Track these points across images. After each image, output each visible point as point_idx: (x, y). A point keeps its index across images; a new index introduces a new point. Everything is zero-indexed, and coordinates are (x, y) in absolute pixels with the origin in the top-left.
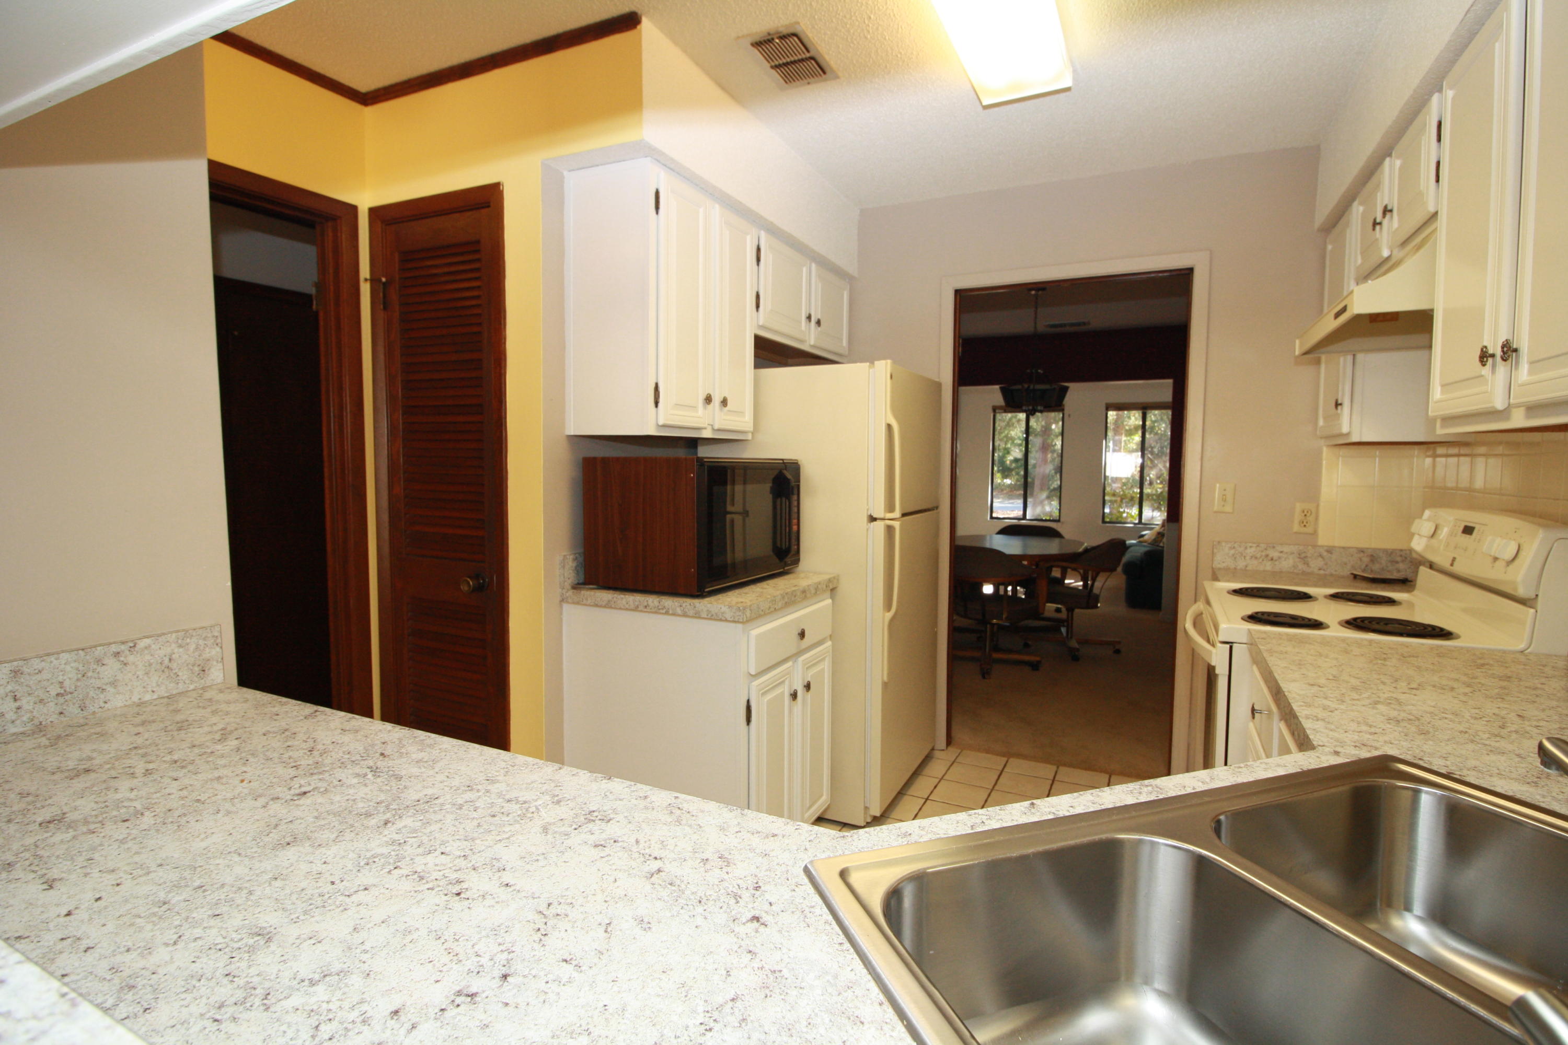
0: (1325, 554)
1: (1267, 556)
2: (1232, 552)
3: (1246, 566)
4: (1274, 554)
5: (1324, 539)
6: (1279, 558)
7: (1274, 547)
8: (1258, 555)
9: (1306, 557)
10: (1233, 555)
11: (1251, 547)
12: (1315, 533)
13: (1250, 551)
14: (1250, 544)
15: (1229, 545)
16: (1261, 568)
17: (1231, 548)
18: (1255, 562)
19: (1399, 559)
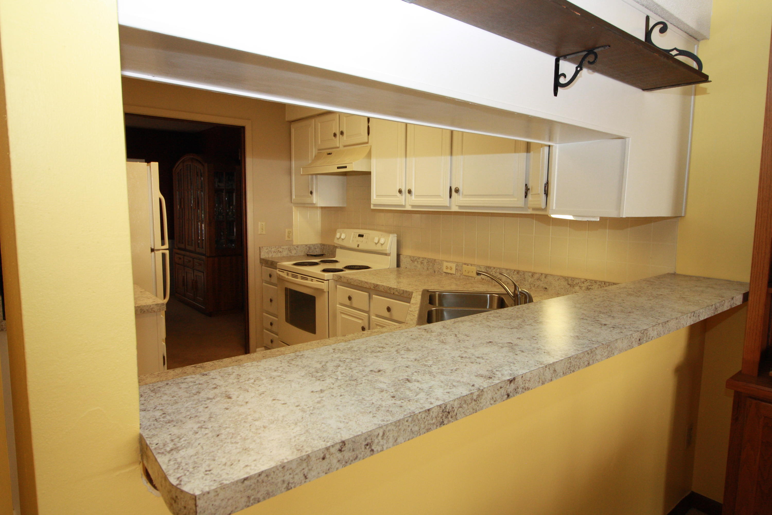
0: (296, 248)
1: (279, 251)
2: (267, 251)
3: (272, 256)
4: (281, 250)
5: (295, 243)
6: (283, 251)
7: (280, 247)
8: (276, 251)
9: (291, 250)
10: (267, 252)
11: (273, 248)
12: (292, 241)
13: (273, 250)
14: (273, 247)
15: (266, 248)
16: (277, 256)
17: (266, 249)
18: (275, 254)
19: (316, 247)
